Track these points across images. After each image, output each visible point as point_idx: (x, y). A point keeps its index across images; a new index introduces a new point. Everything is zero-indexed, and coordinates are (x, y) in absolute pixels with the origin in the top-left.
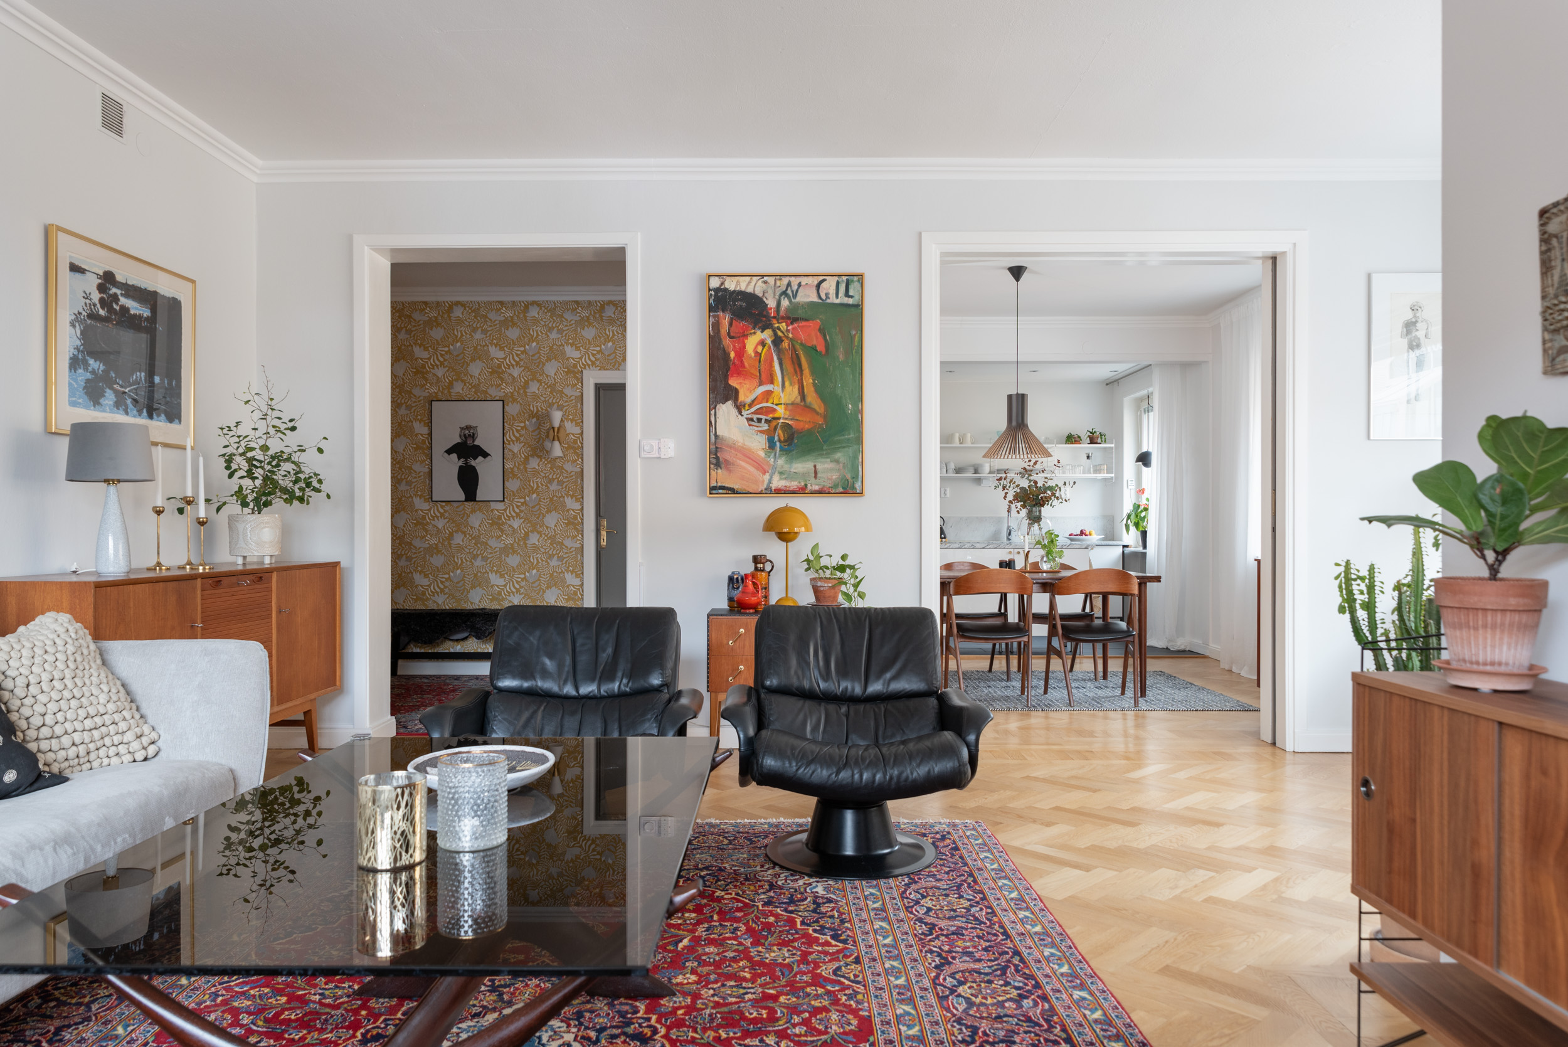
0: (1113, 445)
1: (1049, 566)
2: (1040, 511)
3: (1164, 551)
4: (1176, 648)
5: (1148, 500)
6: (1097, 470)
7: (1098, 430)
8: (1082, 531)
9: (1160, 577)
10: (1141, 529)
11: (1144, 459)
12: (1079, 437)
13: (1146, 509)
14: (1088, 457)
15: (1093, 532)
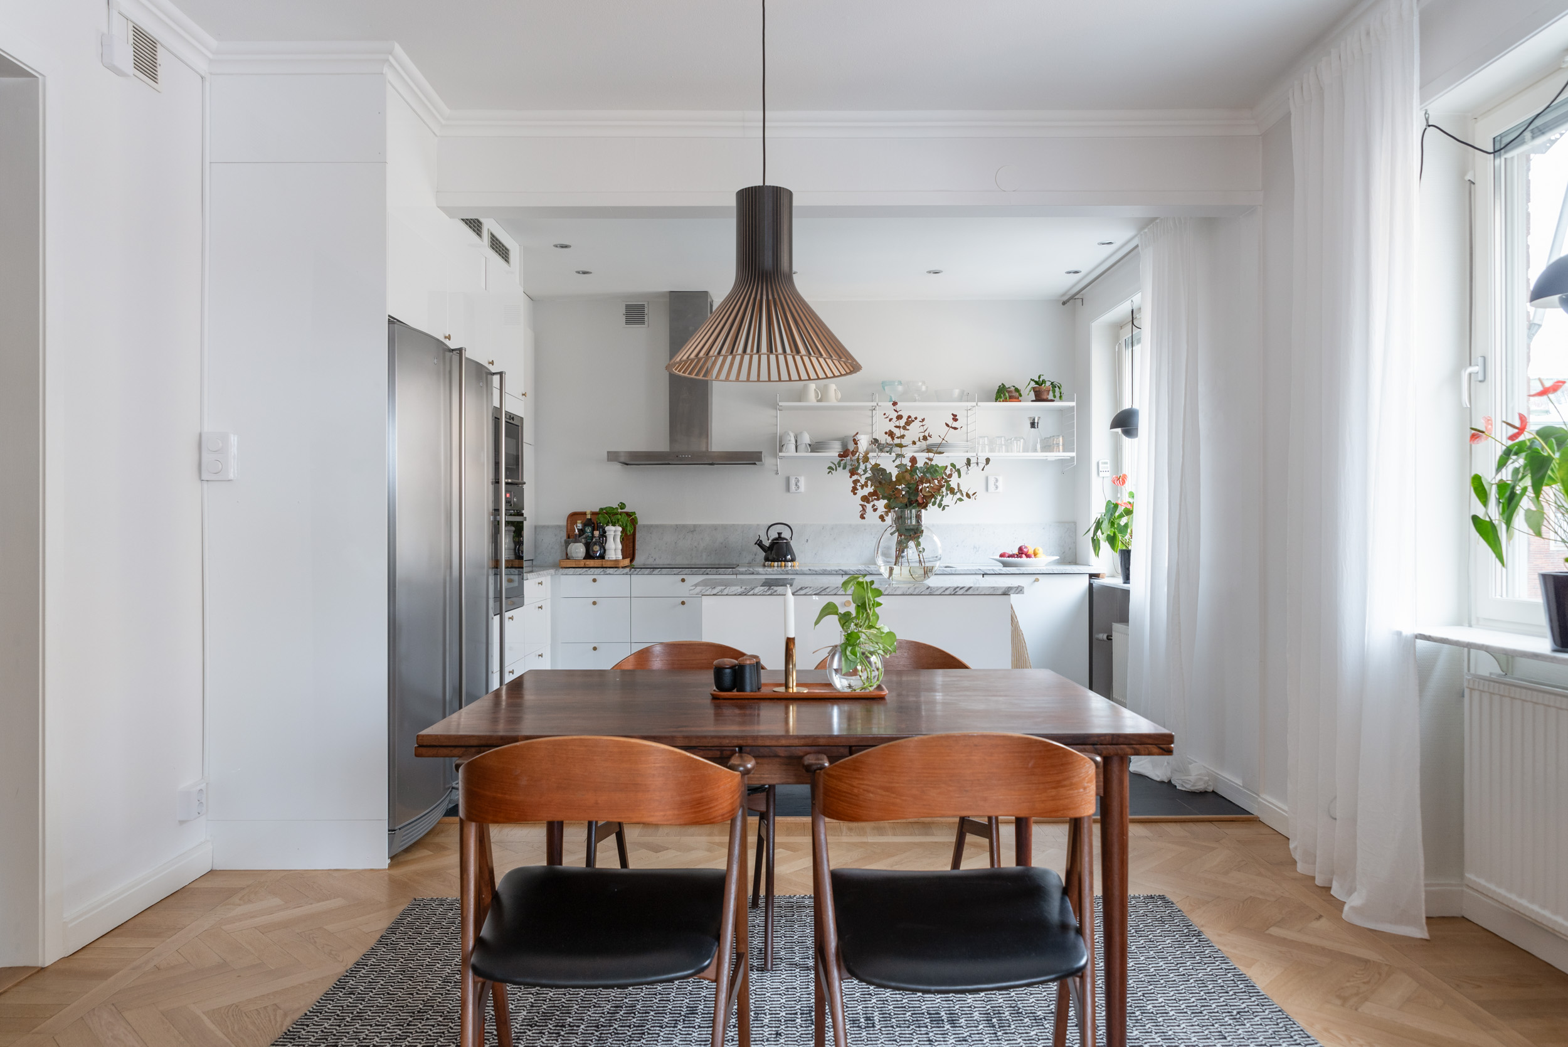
0: (1073, 404)
1: (845, 683)
2: (918, 517)
3: (1163, 590)
4: (1189, 787)
5: (1132, 495)
6: (1047, 447)
7: (1049, 377)
8: (1020, 549)
9: (1169, 739)
10: (1121, 547)
11: (1125, 422)
12: (1017, 390)
13: (1129, 512)
14: (1033, 425)
15: (1040, 551)
